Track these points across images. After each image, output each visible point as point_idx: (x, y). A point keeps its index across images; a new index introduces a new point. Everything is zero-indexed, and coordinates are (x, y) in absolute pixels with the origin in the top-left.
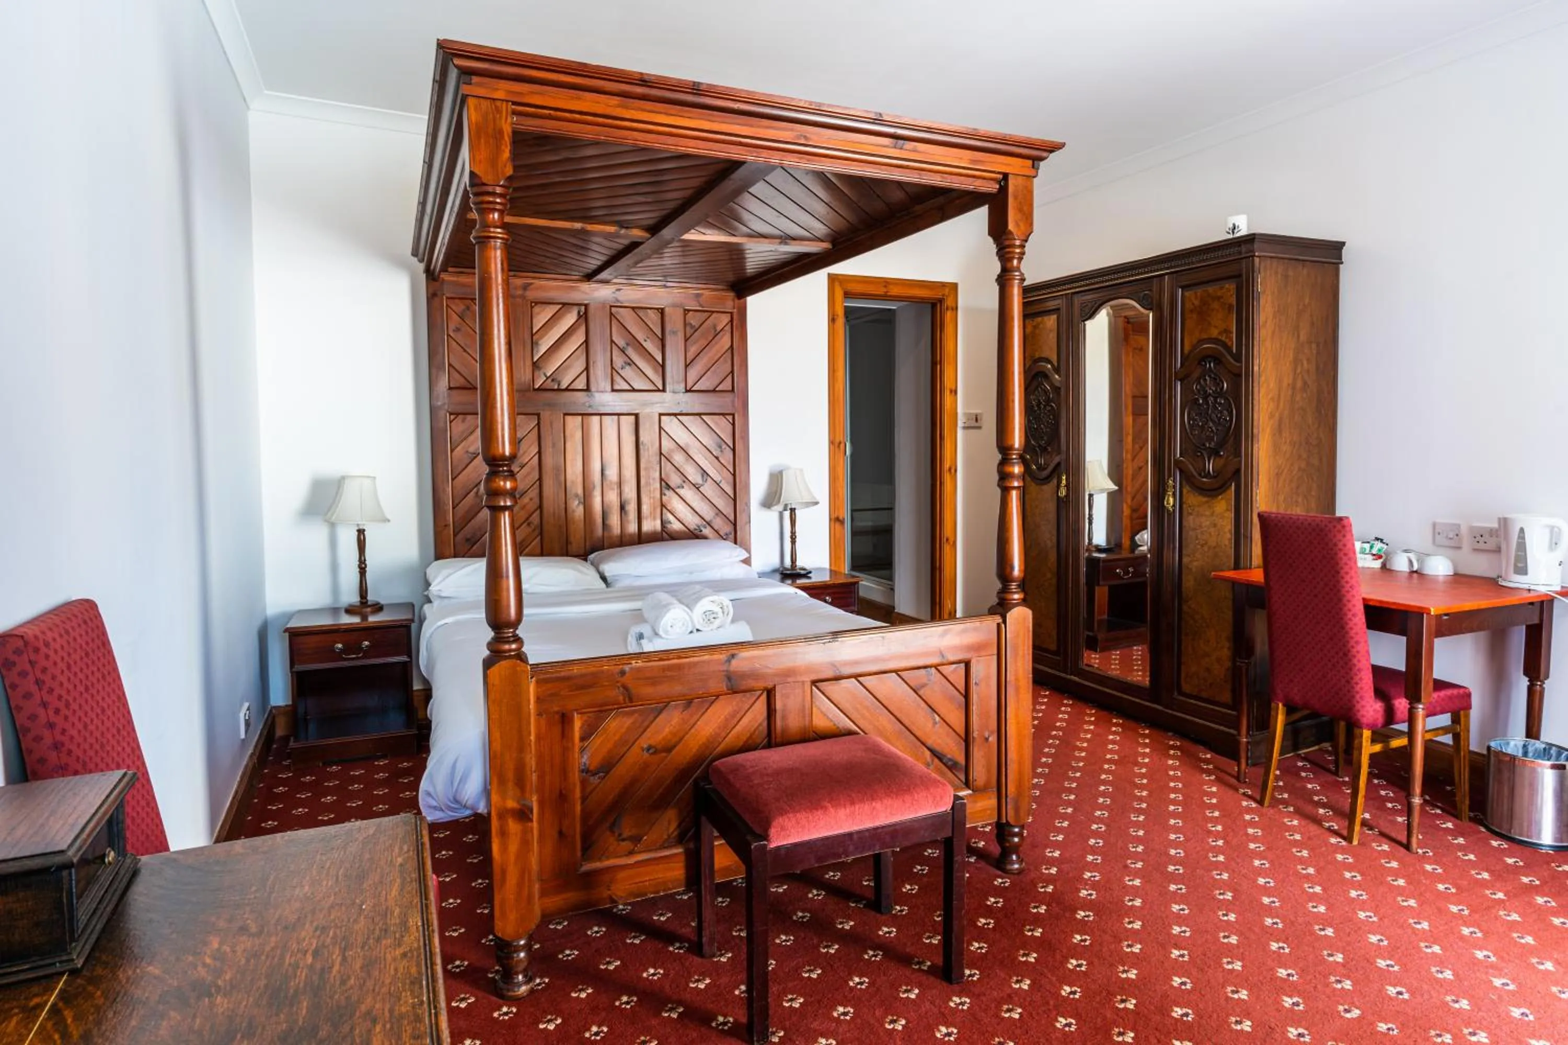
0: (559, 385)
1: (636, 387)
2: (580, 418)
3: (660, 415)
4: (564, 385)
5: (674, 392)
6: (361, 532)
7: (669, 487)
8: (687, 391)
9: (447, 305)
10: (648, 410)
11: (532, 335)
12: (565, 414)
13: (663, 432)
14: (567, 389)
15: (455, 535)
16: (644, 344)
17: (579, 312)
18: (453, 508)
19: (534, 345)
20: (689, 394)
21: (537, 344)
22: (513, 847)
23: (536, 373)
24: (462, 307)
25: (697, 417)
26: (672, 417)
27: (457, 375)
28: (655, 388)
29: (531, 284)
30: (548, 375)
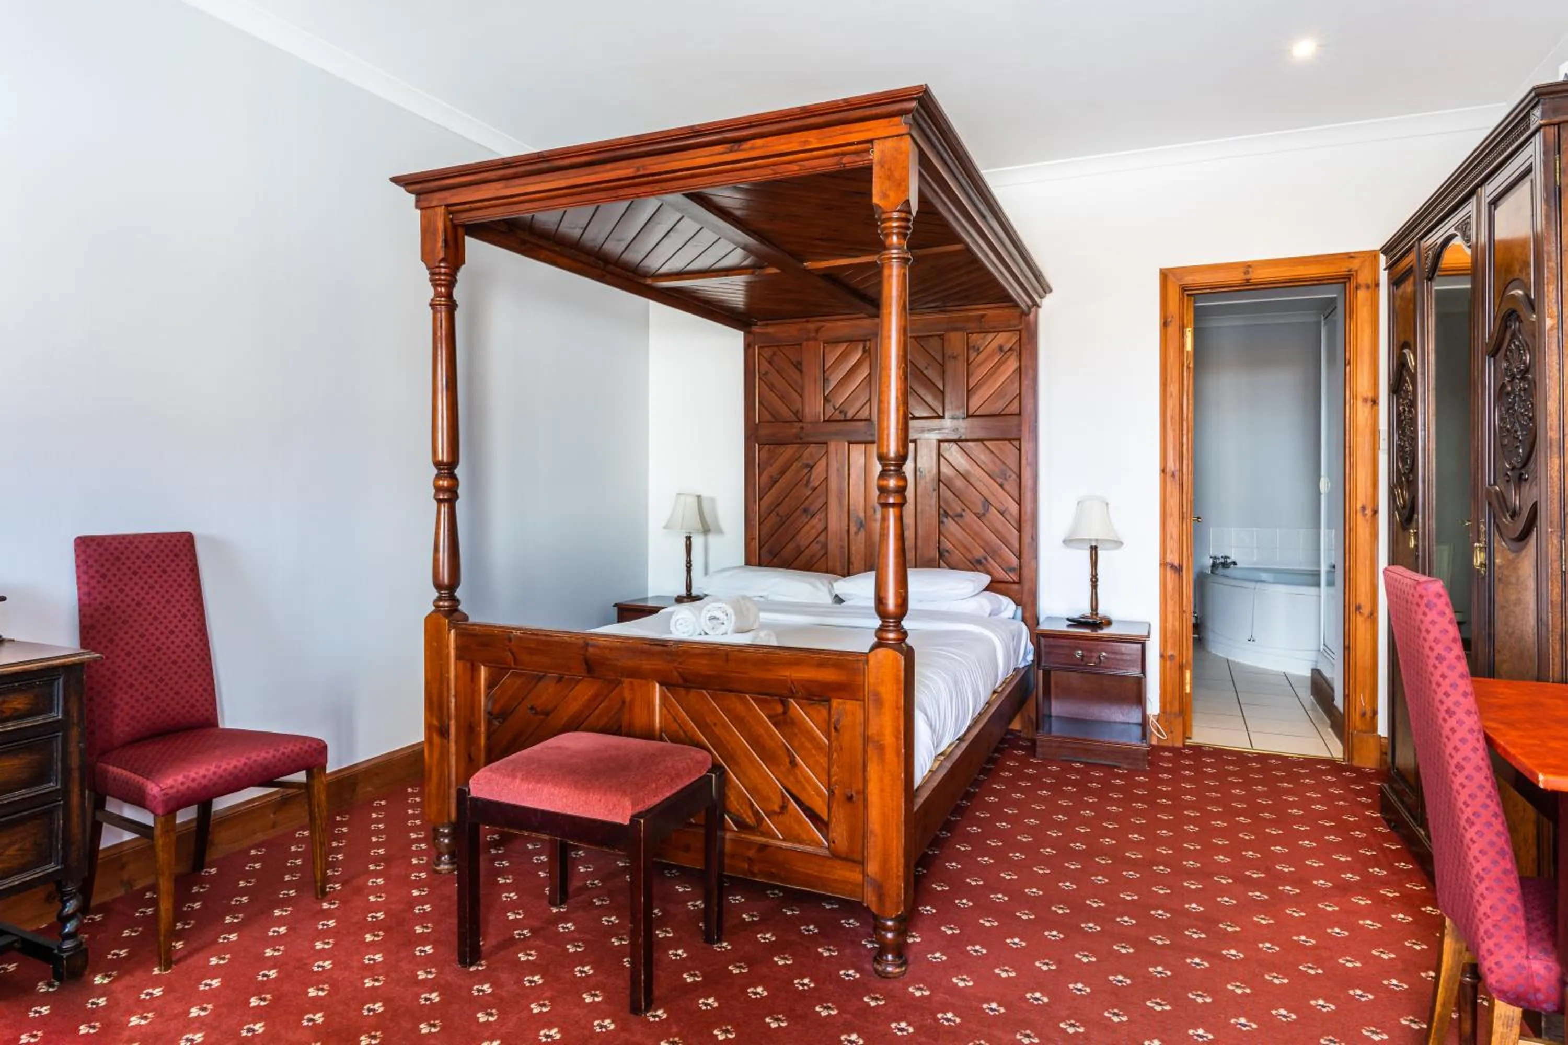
0: (845, 415)
1: (917, 415)
2: (863, 446)
3: (940, 441)
4: (849, 416)
5: (953, 418)
6: (689, 539)
7: (946, 514)
8: (968, 416)
9: (759, 353)
10: (926, 435)
11: (824, 372)
12: (849, 443)
13: (942, 460)
14: (852, 420)
15: (760, 548)
16: (926, 372)
17: (864, 347)
18: (760, 524)
19: (826, 380)
20: (969, 419)
21: (828, 379)
22: (436, 755)
23: (827, 406)
24: (770, 353)
25: (980, 443)
26: (951, 444)
27: (766, 413)
28: (935, 415)
29: (822, 327)
30: (837, 406)
